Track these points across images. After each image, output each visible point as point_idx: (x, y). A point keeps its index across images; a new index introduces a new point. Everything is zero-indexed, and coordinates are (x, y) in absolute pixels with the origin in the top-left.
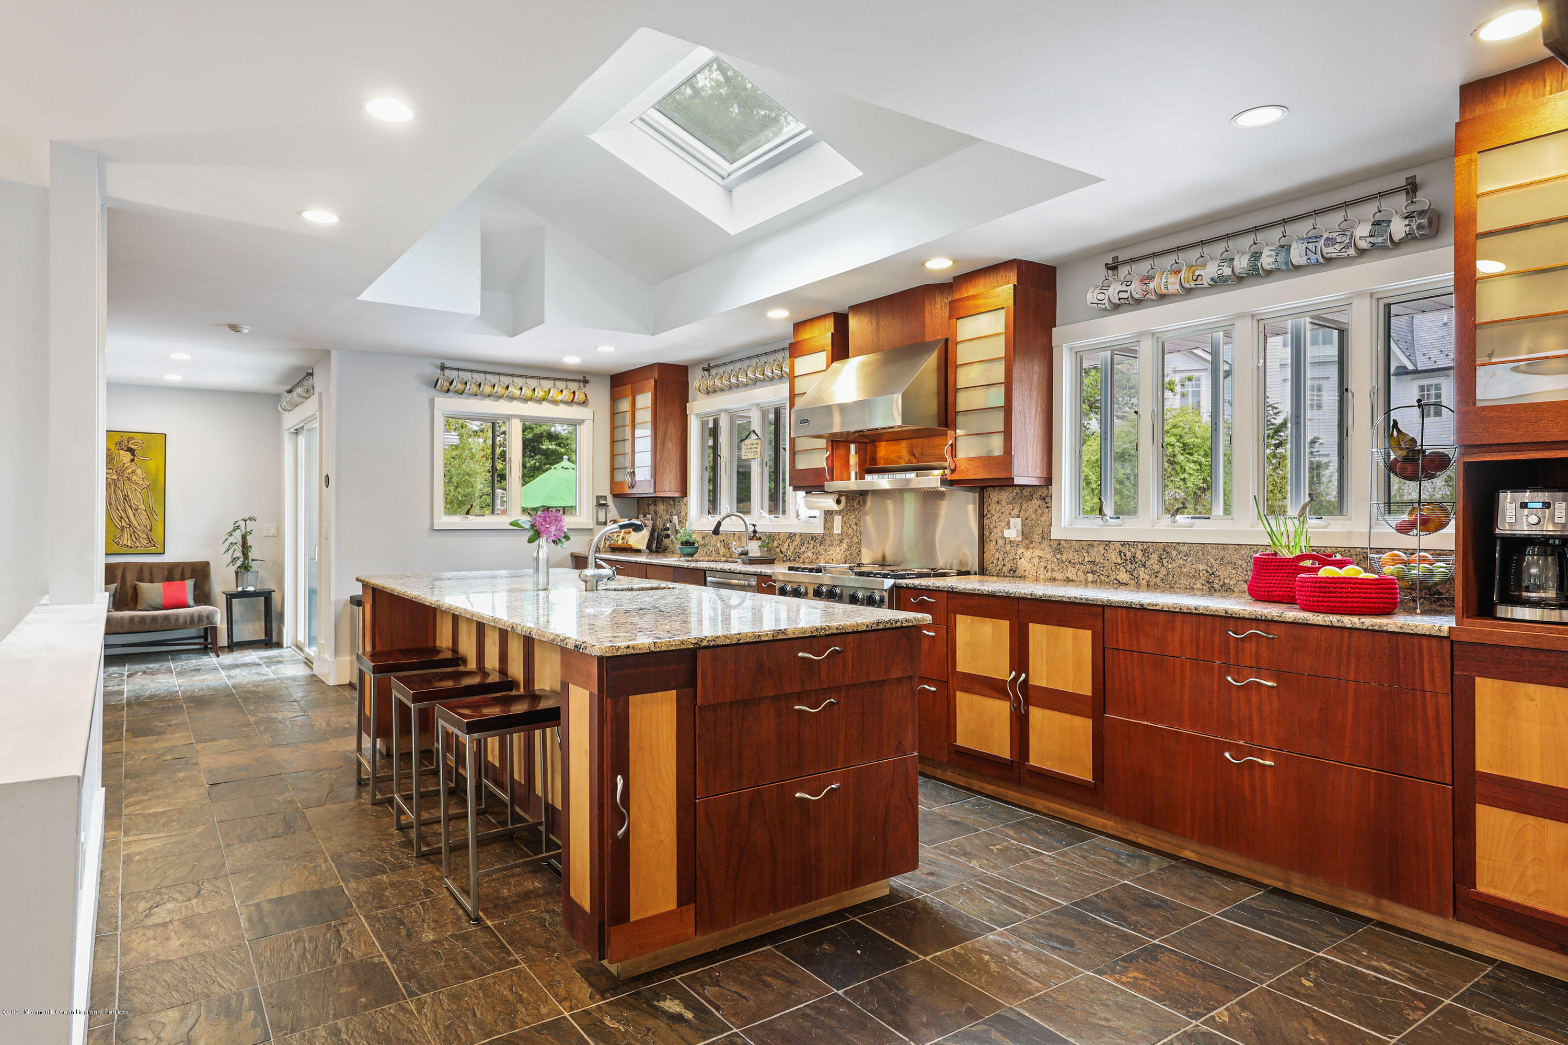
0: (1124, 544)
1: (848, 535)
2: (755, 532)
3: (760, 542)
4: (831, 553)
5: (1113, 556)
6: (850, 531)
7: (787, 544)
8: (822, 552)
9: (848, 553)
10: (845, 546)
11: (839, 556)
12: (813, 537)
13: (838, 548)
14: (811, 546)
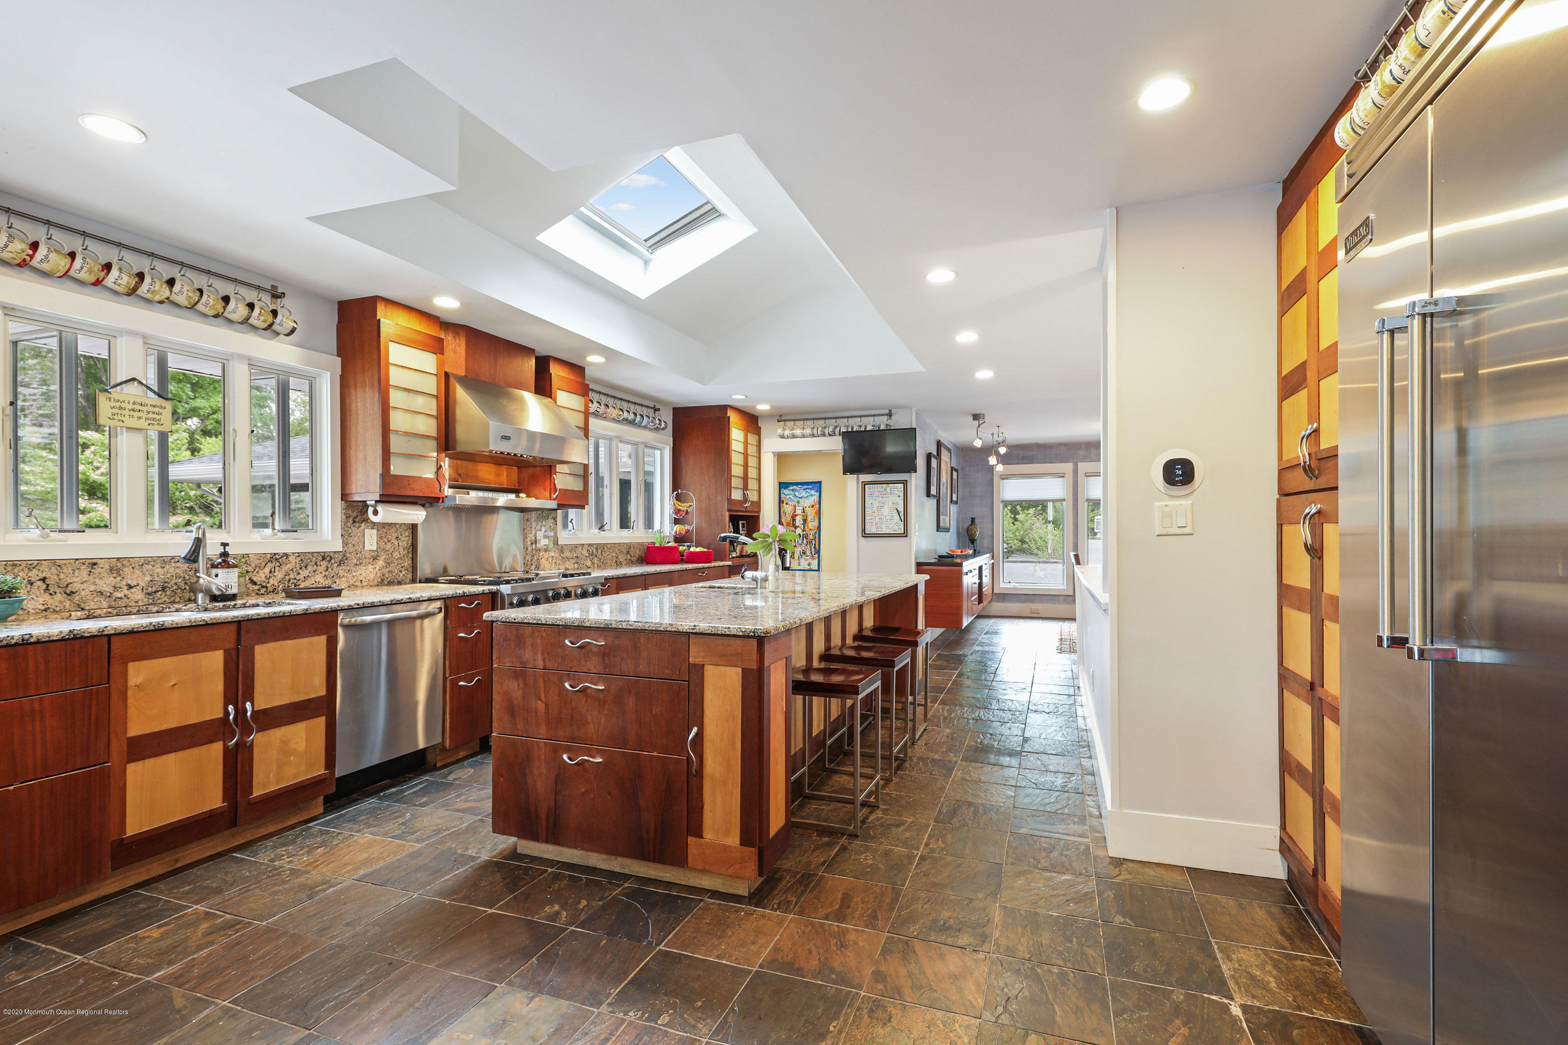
0: (589, 545)
1: (384, 550)
2: (225, 555)
3: (236, 570)
4: (358, 573)
5: (585, 553)
6: (389, 546)
7: (267, 570)
8: (341, 573)
9: (385, 571)
10: (381, 563)
11: (372, 576)
12: (324, 557)
13: (370, 567)
14: (321, 569)
